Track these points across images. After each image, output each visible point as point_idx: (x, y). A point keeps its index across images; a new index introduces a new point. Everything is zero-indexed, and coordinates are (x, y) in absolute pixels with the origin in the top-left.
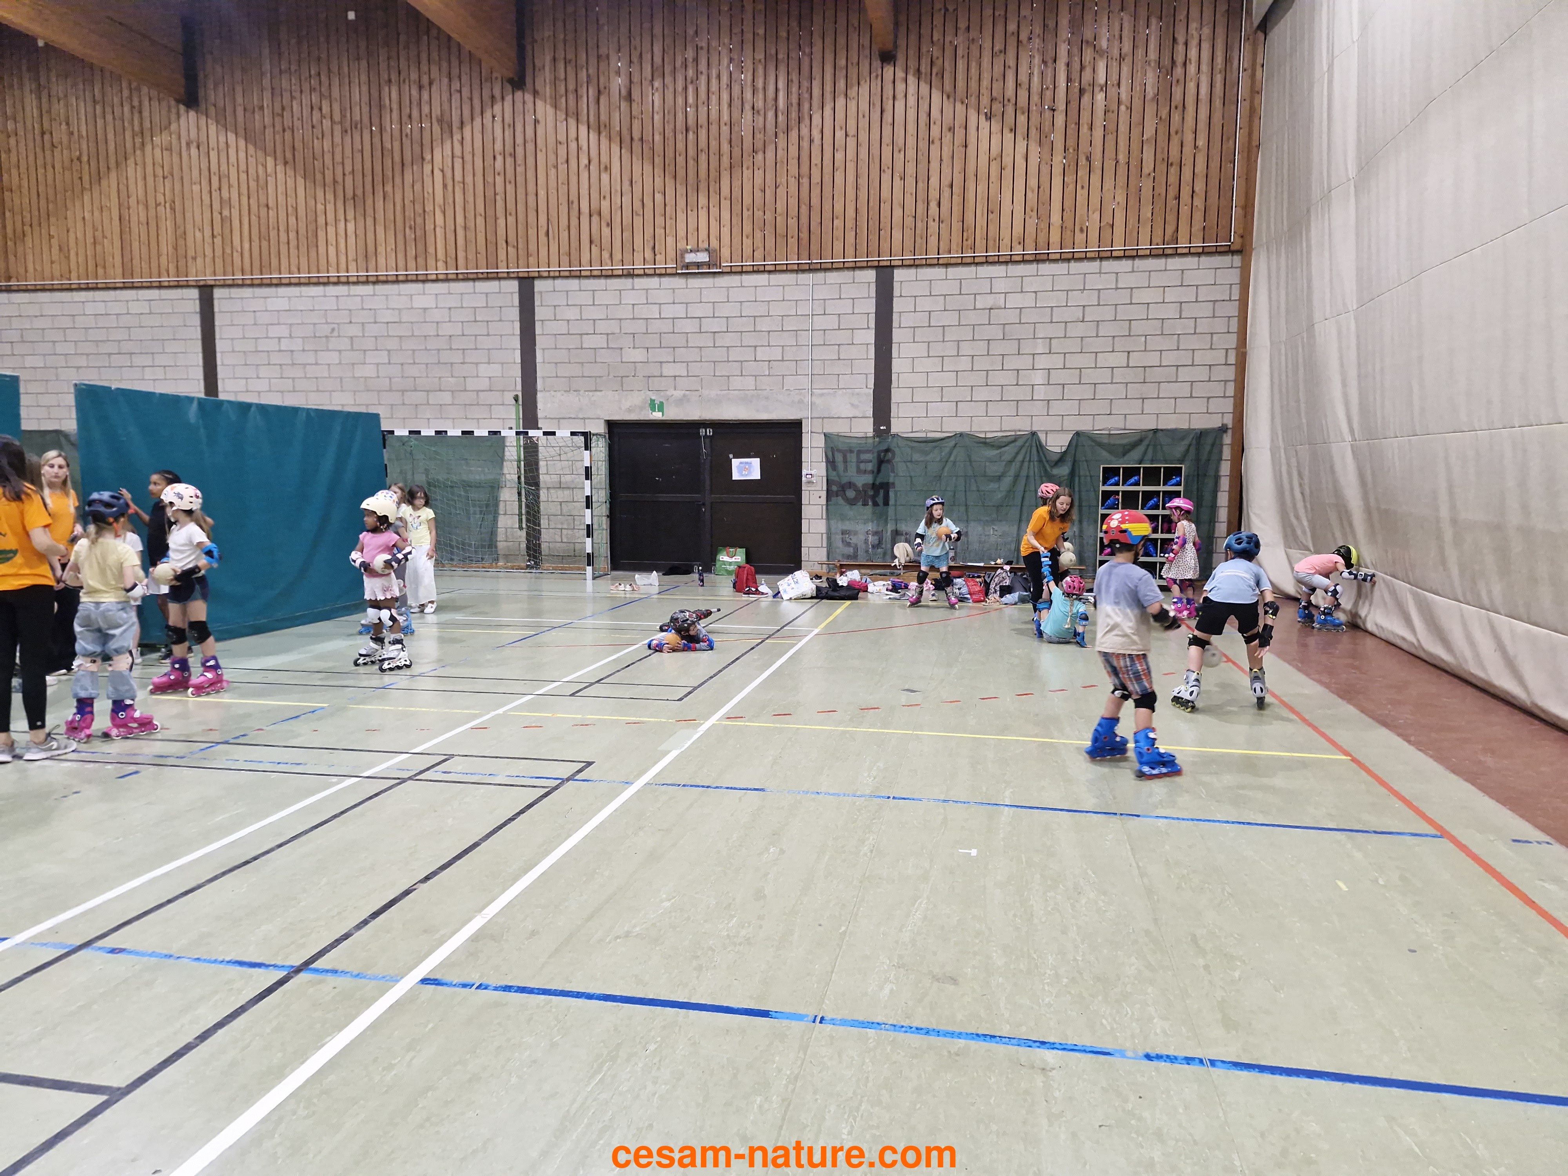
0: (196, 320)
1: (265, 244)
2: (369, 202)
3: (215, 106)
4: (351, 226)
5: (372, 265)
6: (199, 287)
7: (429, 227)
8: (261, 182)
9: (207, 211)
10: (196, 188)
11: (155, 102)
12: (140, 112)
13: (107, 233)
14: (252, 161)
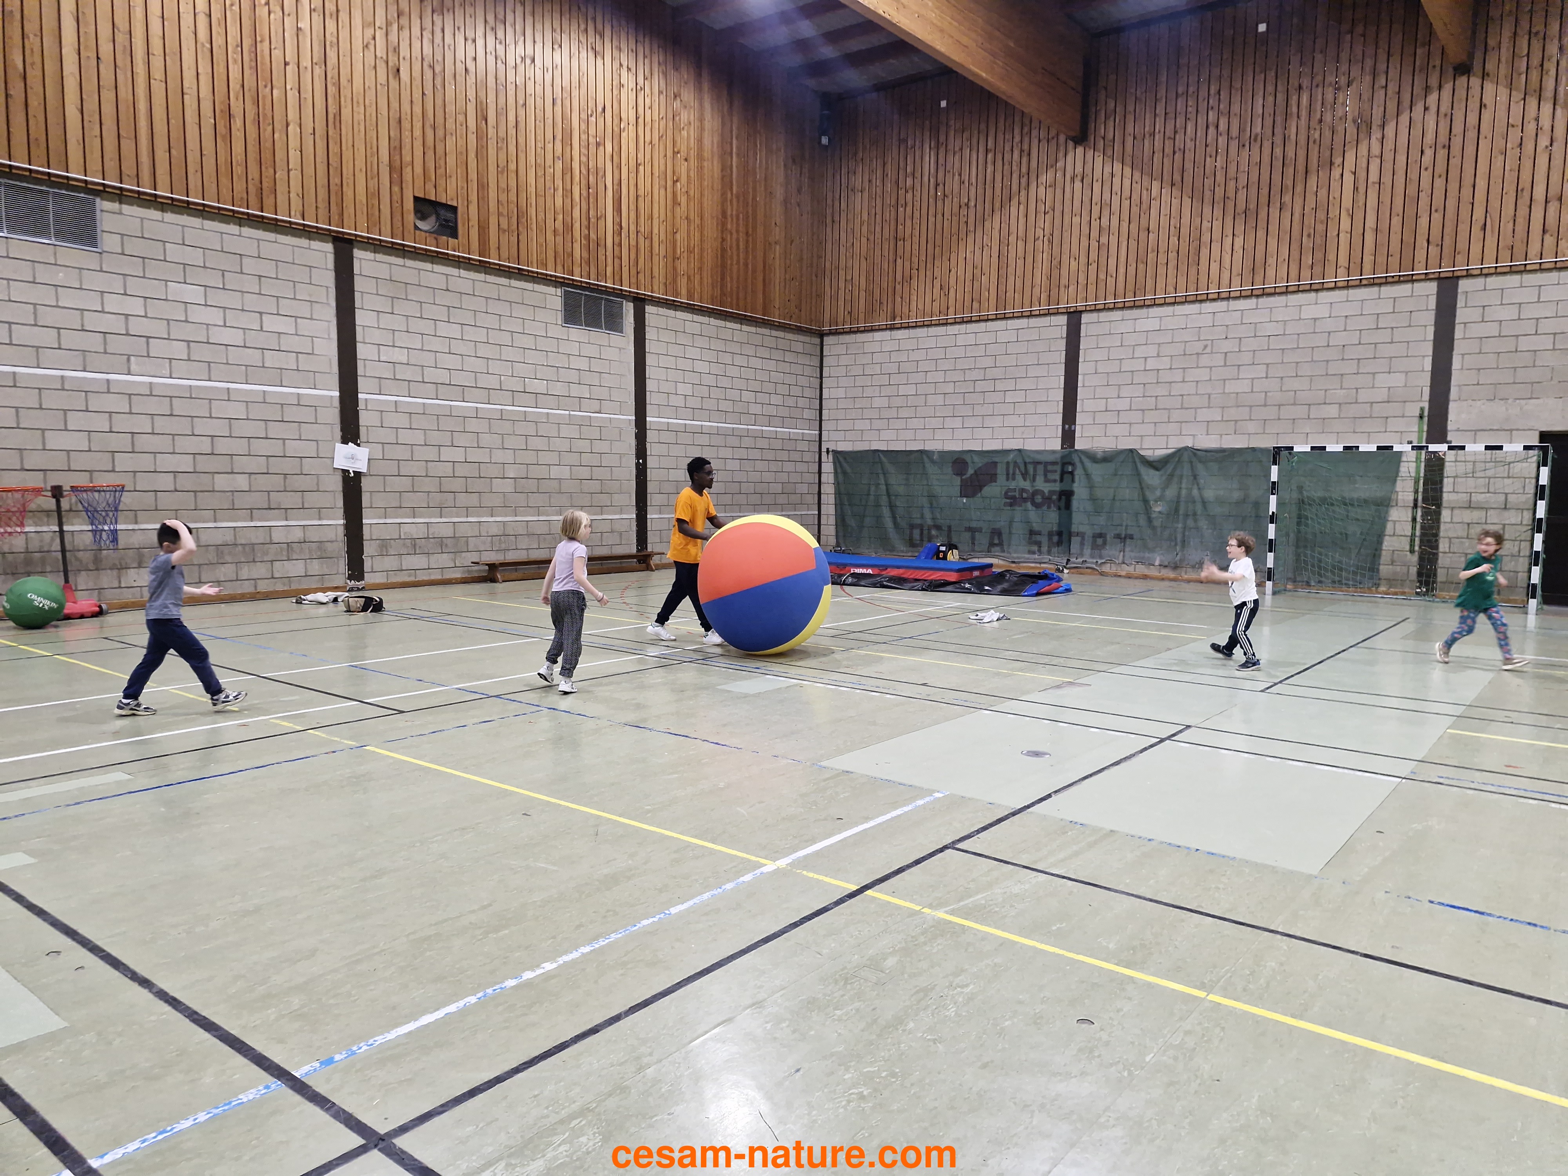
0: (1062, 345)
2: (1263, 211)
3: (1104, 138)
4: (1239, 241)
5: (1259, 278)
6: (1068, 313)
8: (1145, 206)
9: (1085, 241)
10: (1076, 220)
11: (1044, 144)
12: (1029, 155)
13: (986, 269)
14: (1137, 187)
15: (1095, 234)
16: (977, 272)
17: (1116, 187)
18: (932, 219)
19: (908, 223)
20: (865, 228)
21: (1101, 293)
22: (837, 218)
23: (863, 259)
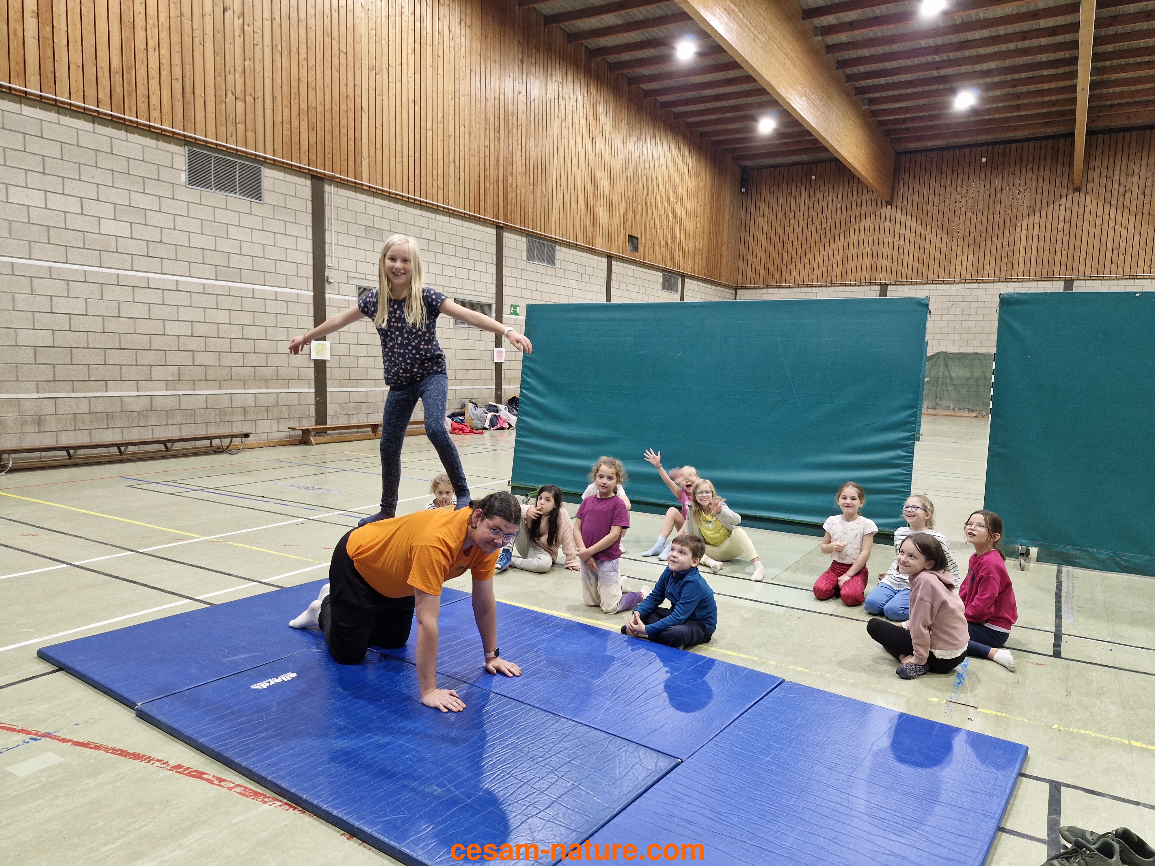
1: (920, 265)
2: (983, 245)
3: (902, 203)
4: (970, 257)
5: (980, 274)
6: (880, 285)
7: (1016, 256)
8: (923, 237)
9: (890, 251)
10: (886, 240)
11: (869, 202)
12: (861, 207)
13: (835, 261)
14: (919, 227)
15: (896, 248)
16: (831, 262)
17: (908, 226)
18: (805, 234)
19: (791, 235)
20: (765, 236)
21: (899, 276)
22: (748, 229)
23: (763, 251)
